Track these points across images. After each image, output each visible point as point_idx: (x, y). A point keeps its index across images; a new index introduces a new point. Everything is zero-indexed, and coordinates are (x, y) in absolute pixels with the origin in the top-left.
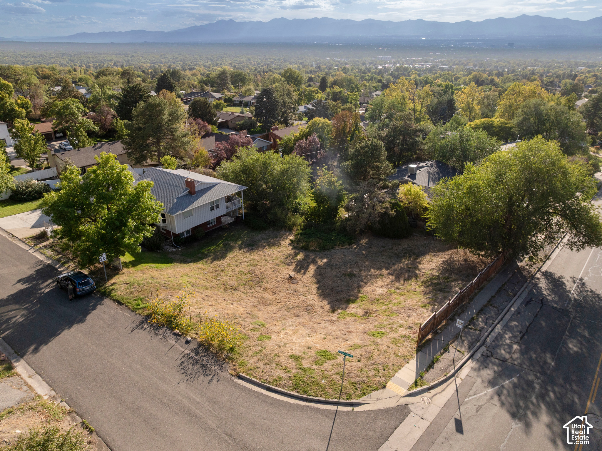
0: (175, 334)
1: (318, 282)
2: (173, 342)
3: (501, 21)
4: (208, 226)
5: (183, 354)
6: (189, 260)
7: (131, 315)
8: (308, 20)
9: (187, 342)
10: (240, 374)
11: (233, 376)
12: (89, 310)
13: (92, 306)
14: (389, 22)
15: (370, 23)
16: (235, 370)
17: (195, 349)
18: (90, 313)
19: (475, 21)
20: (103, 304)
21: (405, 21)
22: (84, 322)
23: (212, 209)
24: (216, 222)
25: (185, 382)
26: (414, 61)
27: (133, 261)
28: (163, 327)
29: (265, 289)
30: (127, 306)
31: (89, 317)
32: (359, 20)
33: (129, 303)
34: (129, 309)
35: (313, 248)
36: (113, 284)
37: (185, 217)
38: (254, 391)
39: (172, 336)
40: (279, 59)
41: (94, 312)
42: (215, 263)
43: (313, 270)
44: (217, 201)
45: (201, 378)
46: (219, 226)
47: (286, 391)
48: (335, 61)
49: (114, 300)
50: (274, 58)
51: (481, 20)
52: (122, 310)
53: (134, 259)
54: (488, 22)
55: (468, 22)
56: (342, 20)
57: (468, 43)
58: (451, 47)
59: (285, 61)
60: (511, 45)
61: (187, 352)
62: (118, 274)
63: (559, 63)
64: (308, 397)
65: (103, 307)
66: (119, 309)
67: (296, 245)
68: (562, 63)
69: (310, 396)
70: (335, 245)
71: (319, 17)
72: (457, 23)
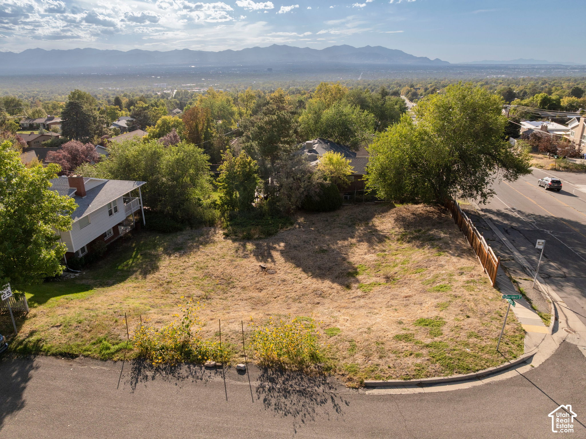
0: (208, 368)
1: (298, 266)
2: (218, 379)
3: (256, 50)
4: (106, 239)
5: (254, 390)
6: (111, 282)
7: (107, 366)
8: (69, 51)
9: (241, 371)
10: (365, 381)
11: (357, 389)
12: (19, 384)
13: (17, 376)
14: (156, 52)
15: (137, 54)
16: (350, 380)
17: (263, 376)
18: (24, 388)
19: (235, 50)
20: (37, 368)
21: (172, 51)
22: (22, 406)
23: (111, 214)
24: (112, 232)
25: (303, 425)
26: (190, 86)
27: (32, 297)
28: (180, 365)
29: (244, 288)
30: (85, 356)
31: (26, 395)
32: (126, 51)
33: (85, 350)
34: (93, 358)
35: (256, 236)
36: (32, 333)
37: (81, 228)
38: (409, 395)
39: (207, 372)
40: (44, 91)
41: (30, 384)
42: (149, 277)
43: (279, 256)
44: (114, 202)
45: (319, 409)
46: (116, 238)
47: (446, 378)
48: (110, 90)
49: (55, 355)
50: (38, 90)
51: (240, 49)
52: (81, 364)
53: (32, 295)
54: (247, 51)
55: (229, 51)
56: (107, 50)
57: (233, 69)
58: (220, 73)
59: (52, 93)
60: (270, 70)
61: (256, 384)
62: (24, 319)
63: (311, 82)
64: (477, 373)
65: (40, 370)
66: (75, 364)
67: (234, 237)
68: (314, 82)
69: (478, 370)
70: (278, 228)
71: (82, 48)
72: (220, 52)
